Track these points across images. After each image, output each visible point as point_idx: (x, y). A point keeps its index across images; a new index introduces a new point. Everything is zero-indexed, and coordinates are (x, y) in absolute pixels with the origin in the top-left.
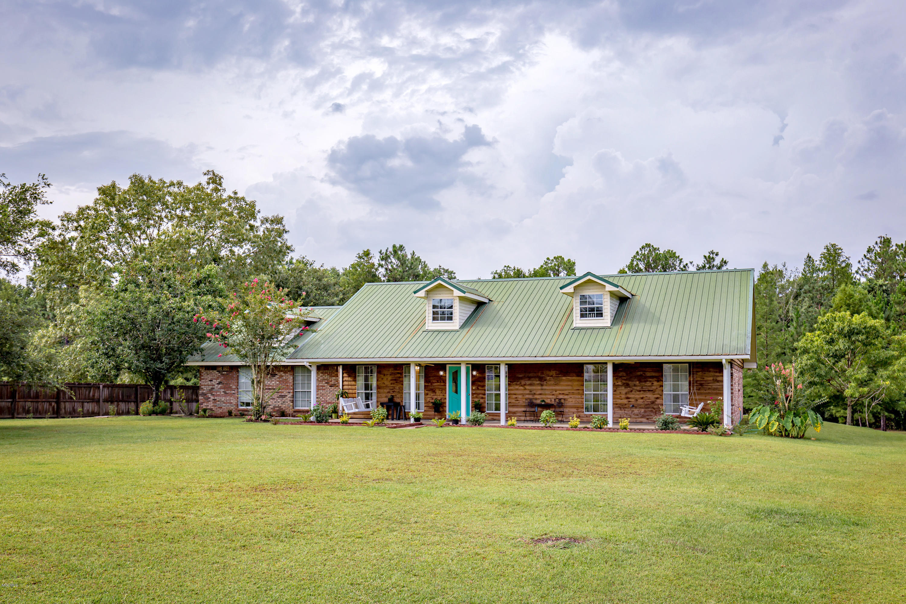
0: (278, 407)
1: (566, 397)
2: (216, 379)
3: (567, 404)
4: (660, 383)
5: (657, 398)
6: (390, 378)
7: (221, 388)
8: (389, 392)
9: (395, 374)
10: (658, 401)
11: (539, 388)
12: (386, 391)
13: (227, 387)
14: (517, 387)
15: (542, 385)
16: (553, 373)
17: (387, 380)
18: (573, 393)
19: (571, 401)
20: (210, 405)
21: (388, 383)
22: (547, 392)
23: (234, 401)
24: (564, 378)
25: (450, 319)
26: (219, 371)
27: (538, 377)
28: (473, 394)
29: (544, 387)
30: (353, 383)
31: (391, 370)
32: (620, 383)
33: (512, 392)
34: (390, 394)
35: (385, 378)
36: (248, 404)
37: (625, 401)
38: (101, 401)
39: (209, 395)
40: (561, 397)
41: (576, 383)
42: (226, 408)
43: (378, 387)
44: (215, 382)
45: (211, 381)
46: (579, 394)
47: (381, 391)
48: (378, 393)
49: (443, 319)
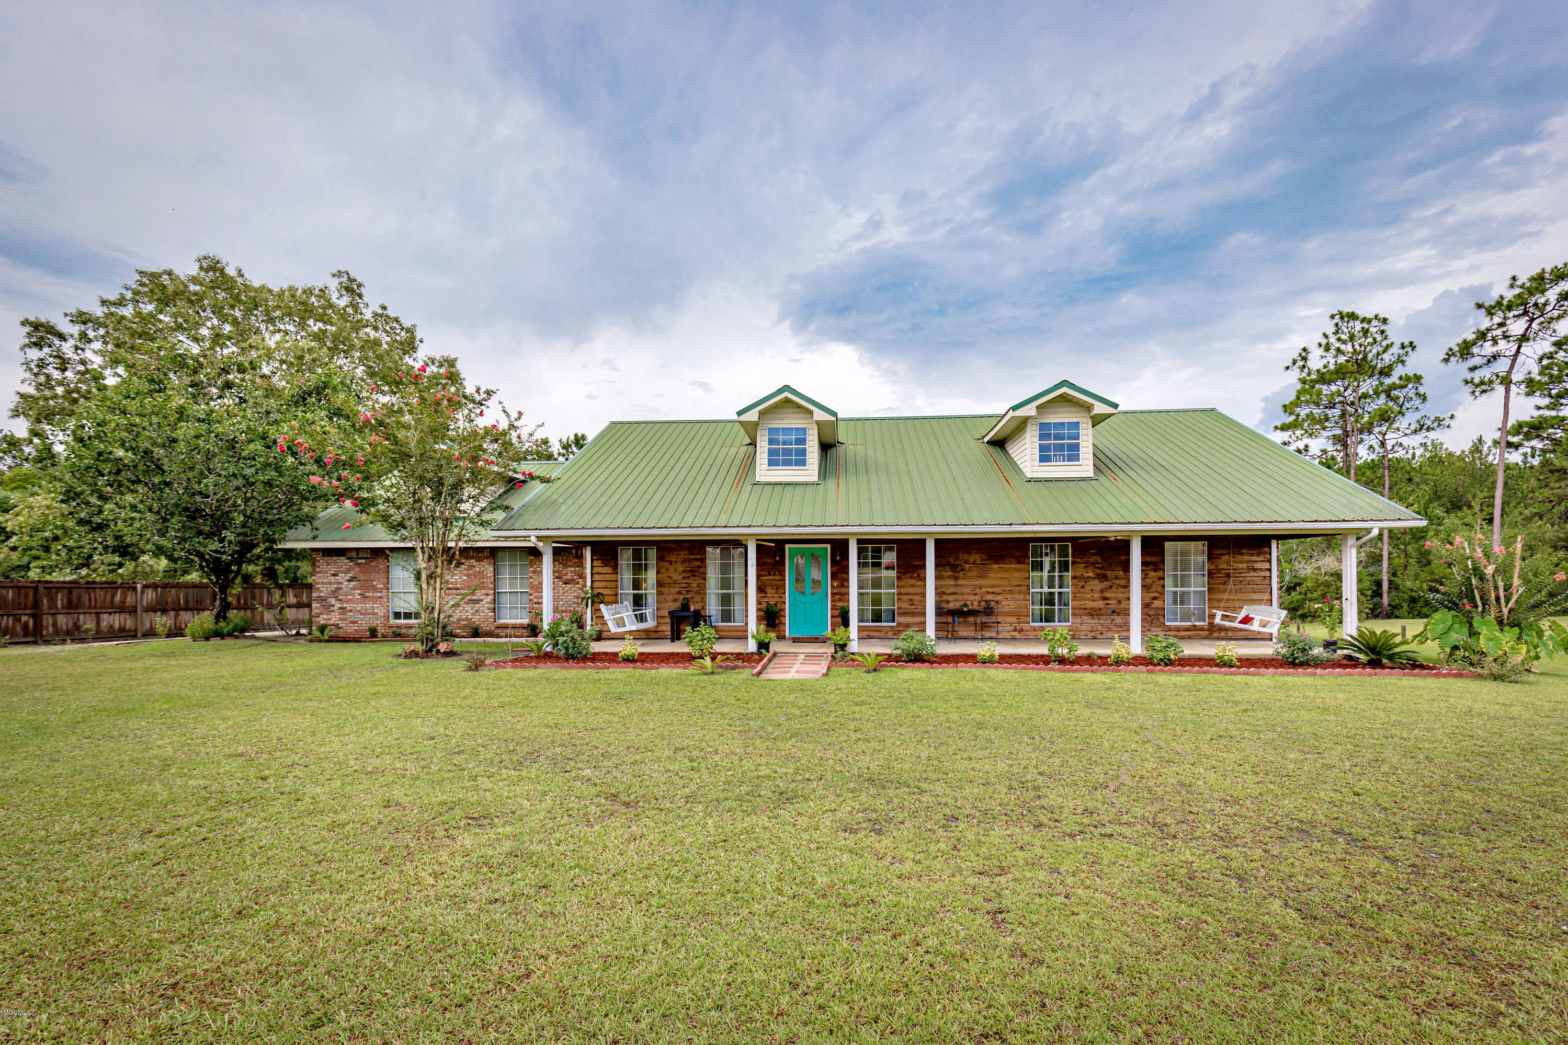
0: (467, 619)
1: (998, 598)
2: (346, 573)
3: (1001, 609)
4: (1160, 574)
5: (1155, 598)
6: (681, 568)
7: (354, 588)
8: (679, 593)
9: (690, 561)
10: (1157, 604)
11: (952, 582)
12: (674, 590)
13: (366, 586)
14: (913, 582)
15: (956, 578)
16: (976, 557)
17: (676, 571)
18: (1011, 592)
19: (1007, 603)
20: (334, 618)
21: (676, 576)
22: (965, 590)
23: (381, 612)
24: (995, 566)
25: (803, 463)
26: (350, 559)
27: (949, 564)
28: (833, 594)
29: (960, 582)
30: (613, 577)
31: (683, 555)
32: (1091, 574)
33: (903, 590)
34: (682, 597)
35: (672, 568)
36: (408, 616)
37: (1101, 604)
38: (139, 610)
39: (333, 601)
40: (989, 597)
41: (1017, 574)
42: (364, 623)
43: (660, 584)
44: (342, 577)
45: (334, 575)
46: (1020, 592)
47: (665, 590)
48: (659, 593)
49: (787, 463)
